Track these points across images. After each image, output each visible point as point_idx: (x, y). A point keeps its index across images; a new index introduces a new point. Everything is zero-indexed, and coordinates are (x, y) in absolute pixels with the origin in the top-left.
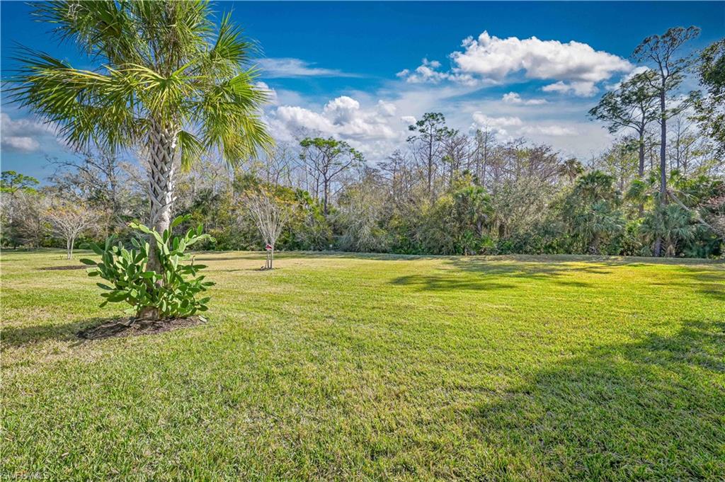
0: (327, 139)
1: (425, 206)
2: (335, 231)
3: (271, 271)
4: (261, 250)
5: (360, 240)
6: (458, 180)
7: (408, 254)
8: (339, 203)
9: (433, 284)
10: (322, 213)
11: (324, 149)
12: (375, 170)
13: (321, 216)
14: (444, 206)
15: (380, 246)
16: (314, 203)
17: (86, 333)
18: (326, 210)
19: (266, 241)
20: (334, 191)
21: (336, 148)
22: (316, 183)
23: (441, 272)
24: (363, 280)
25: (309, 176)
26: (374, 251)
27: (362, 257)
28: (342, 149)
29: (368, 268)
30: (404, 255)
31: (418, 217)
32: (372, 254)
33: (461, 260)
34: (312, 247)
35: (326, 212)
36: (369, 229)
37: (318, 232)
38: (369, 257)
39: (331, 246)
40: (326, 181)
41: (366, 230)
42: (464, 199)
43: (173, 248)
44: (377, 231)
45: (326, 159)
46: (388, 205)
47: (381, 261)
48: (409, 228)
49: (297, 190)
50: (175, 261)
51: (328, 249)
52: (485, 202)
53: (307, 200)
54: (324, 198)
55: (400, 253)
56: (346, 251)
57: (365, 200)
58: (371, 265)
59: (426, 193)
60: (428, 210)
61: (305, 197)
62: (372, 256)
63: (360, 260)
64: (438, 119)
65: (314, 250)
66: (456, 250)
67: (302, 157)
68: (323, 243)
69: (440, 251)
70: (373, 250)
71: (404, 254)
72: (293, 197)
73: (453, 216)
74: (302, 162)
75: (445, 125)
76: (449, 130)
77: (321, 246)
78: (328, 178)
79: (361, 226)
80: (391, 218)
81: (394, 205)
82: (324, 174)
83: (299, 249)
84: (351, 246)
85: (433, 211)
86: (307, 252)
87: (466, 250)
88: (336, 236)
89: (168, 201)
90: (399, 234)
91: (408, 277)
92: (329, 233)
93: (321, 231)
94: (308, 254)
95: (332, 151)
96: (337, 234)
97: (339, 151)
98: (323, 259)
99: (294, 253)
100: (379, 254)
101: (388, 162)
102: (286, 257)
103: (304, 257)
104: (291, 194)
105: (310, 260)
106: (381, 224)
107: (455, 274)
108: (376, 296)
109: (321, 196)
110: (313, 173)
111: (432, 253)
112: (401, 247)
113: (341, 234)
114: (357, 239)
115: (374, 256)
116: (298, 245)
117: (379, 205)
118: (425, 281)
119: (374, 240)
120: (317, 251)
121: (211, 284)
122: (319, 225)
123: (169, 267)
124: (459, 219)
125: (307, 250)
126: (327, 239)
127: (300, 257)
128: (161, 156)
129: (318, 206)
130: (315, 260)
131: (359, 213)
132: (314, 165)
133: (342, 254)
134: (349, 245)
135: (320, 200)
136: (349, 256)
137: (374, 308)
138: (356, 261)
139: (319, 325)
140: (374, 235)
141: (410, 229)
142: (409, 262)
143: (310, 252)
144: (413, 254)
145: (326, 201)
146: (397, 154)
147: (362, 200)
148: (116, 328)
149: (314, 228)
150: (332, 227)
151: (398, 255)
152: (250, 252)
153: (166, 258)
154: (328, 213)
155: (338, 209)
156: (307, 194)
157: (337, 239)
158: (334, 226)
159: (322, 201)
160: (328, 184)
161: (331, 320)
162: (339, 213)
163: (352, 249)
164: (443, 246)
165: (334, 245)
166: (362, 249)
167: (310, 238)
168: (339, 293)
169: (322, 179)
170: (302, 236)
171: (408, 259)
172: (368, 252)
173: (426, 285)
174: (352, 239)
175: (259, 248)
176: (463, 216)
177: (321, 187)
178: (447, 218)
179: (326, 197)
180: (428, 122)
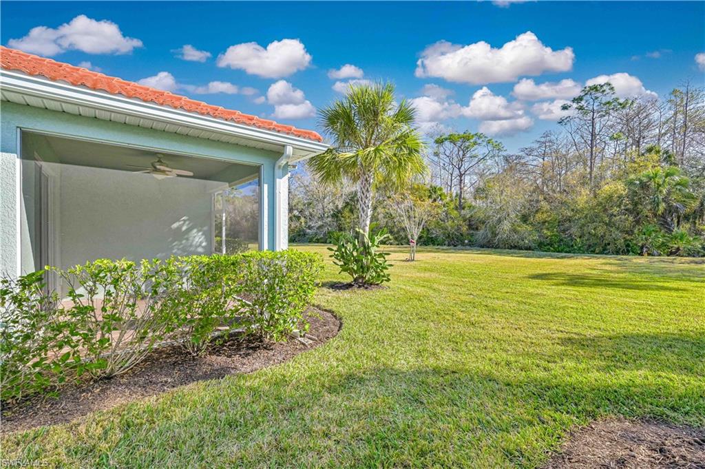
0: (462, 133)
1: (583, 197)
2: (470, 226)
3: (415, 262)
4: (398, 245)
5: (499, 236)
6: (635, 162)
7: (559, 252)
8: (475, 199)
9: (575, 281)
10: (456, 208)
11: (459, 144)
12: (518, 157)
13: (455, 212)
14: (611, 197)
15: (523, 243)
16: (448, 198)
17: (335, 286)
18: (460, 205)
19: (409, 237)
20: (469, 185)
21: (472, 141)
22: (450, 177)
23: (594, 272)
24: (500, 273)
25: (443, 171)
26: (515, 247)
27: (500, 254)
28: (479, 141)
29: (506, 264)
30: (553, 254)
31: (573, 210)
32: (512, 251)
33: (634, 261)
34: (446, 243)
35: (460, 207)
36: (509, 225)
37: (452, 227)
38: (508, 254)
39: (466, 241)
40: (461, 175)
41: (506, 226)
42: (644, 186)
43: (372, 240)
44: (519, 227)
45: (461, 153)
46: (535, 196)
47: (522, 259)
48: (560, 223)
49: (431, 187)
50: (373, 250)
51: (463, 244)
52: (679, 187)
53: (440, 195)
54: (459, 192)
55: (548, 250)
56: (482, 247)
57: (504, 194)
58: (511, 261)
59: (583, 181)
60: (587, 202)
61: (439, 193)
62: (512, 253)
63: (499, 257)
64: (604, 91)
65: (449, 246)
66: (628, 249)
67: (436, 154)
68: (457, 238)
69: (604, 250)
70: (513, 247)
71: (552, 251)
72: (427, 193)
73: (623, 208)
74: (436, 159)
75: (614, 96)
76: (621, 101)
77: (455, 241)
78: (462, 173)
79: (500, 221)
80: (537, 211)
81: (541, 198)
82: (459, 169)
83: (434, 244)
84: (489, 242)
85: (595, 202)
86: (441, 247)
87: (645, 250)
88: (472, 232)
89: (369, 214)
90: (548, 229)
91: (549, 274)
92: (464, 229)
93: (456, 227)
94: (443, 250)
95: (467, 144)
96: (473, 229)
97: (475, 143)
98: (458, 255)
99: (429, 248)
100: (521, 251)
101: (536, 146)
102: (422, 251)
103: (439, 252)
104: (425, 191)
105: (446, 255)
106: (525, 219)
107: (612, 274)
108: (511, 286)
109: (455, 190)
110: (447, 168)
111: (593, 252)
112: (551, 245)
113: (477, 229)
114: (495, 234)
115: (515, 253)
116: (432, 241)
117: (521, 199)
118: (568, 278)
119: (516, 237)
120: (452, 247)
121: (391, 265)
122: (453, 221)
123: (370, 254)
124: (634, 211)
125: (442, 245)
126: (462, 235)
127: (435, 252)
128: (366, 188)
129: (452, 201)
130: (450, 254)
131: (498, 207)
132: (447, 160)
133: (479, 250)
134: (486, 241)
135: (454, 195)
136: (486, 252)
137: (507, 293)
138: (494, 257)
139: (463, 298)
140: (515, 231)
141: (563, 223)
142: (557, 260)
143: (445, 247)
144: (566, 252)
145: (461, 196)
146: (547, 136)
147: (502, 193)
148: (349, 286)
149: (449, 224)
150: (467, 222)
151: (545, 253)
152: (389, 246)
153: (369, 247)
154: (464, 208)
155: (473, 204)
156: (441, 189)
157: (472, 235)
158: (470, 221)
159: (457, 196)
160: (462, 178)
161: (472, 296)
162: (474, 207)
163: (489, 245)
164: (609, 244)
165: (470, 241)
166: (501, 246)
167: (444, 234)
168: (477, 281)
169: (456, 172)
170: (436, 232)
171: (558, 258)
172: (508, 248)
173: (567, 281)
174: (489, 235)
175: (397, 242)
176: (640, 206)
177: (456, 181)
178: (615, 210)
179: (461, 192)
180: (588, 96)
